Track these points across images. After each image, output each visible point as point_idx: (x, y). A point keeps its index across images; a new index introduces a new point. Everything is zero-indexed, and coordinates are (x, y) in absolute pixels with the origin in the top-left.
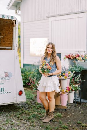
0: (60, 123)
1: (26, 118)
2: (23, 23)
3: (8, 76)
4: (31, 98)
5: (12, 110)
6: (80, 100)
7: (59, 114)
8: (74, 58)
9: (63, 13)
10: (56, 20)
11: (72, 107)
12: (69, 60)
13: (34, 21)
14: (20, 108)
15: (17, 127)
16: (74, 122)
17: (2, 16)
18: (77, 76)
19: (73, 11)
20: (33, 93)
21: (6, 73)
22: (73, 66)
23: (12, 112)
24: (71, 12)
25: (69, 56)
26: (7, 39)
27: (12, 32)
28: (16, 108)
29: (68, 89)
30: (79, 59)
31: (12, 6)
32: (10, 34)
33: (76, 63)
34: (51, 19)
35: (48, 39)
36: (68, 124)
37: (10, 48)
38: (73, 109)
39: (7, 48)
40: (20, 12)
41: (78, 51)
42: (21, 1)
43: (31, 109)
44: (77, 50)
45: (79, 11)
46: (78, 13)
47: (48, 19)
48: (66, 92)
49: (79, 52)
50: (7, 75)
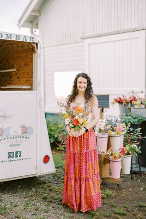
0: (113, 206)
1: (57, 199)
2: (44, 48)
3: (27, 133)
4: (62, 167)
5: (32, 186)
6: (138, 168)
7: (108, 192)
8: (127, 103)
9: (107, 32)
10: (96, 44)
11: (127, 179)
12: (121, 105)
13: (61, 45)
14: (45, 183)
15: (45, 214)
16: (134, 205)
17: (17, 36)
18: (134, 131)
19: (123, 29)
20: (63, 158)
21: (24, 129)
22: (128, 114)
23: (34, 189)
24: (119, 30)
25: (120, 99)
26: (23, 74)
27: (32, 62)
28: (40, 184)
29: (123, 151)
30: (136, 104)
31: (26, 21)
32: (28, 65)
33: (132, 110)
34: (87, 41)
36: (125, 207)
37: (29, 87)
38: (129, 183)
39: (24, 88)
40: (37, 32)
41: (131, 91)
42: (40, 15)
43: (63, 184)
44: (130, 89)
45: (133, 27)
46: (131, 32)
47: (83, 42)
48: (120, 157)
49: (133, 92)
50: (25, 130)
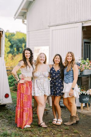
9: (62, 23)
10: (56, 30)
24: (68, 22)
35: (49, 48)
42: (27, 11)
45: (76, 21)
46: (74, 23)
47: (50, 28)
